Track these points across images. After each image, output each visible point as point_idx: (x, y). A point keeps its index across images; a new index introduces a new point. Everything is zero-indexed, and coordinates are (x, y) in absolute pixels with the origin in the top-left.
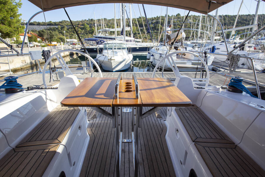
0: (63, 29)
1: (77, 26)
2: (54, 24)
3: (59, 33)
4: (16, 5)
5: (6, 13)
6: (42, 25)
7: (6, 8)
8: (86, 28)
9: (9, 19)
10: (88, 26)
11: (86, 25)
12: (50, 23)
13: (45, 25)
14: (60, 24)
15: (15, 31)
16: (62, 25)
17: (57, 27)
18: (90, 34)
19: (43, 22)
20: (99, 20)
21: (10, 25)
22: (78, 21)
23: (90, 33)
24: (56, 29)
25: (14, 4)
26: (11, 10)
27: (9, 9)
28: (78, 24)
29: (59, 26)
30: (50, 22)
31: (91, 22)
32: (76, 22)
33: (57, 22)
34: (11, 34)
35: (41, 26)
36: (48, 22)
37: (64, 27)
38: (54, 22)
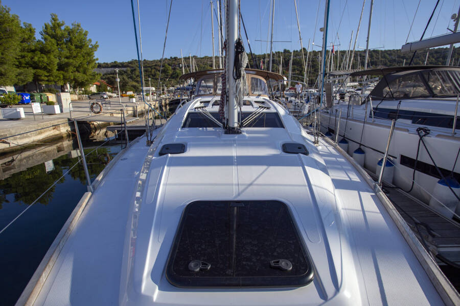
0: (133, 73)
1: (155, 68)
2: (120, 65)
3: (129, 78)
4: (93, 47)
5: (82, 59)
6: (103, 67)
7: (82, 53)
8: (168, 70)
9: (86, 66)
10: (170, 68)
11: (167, 66)
12: (114, 64)
13: (108, 67)
14: (130, 65)
15: (91, 79)
16: (132, 67)
17: (125, 69)
18: (173, 80)
19: (104, 63)
20: (187, 59)
21: (85, 73)
22: (155, 60)
23: (173, 78)
24: (123, 72)
25: (90, 47)
26: (88, 54)
27: (86, 53)
28: (156, 65)
29: (129, 69)
30: (115, 62)
31: (174, 62)
32: (152, 61)
33: (125, 62)
34: (86, 83)
35: (102, 69)
36: (112, 63)
37: (135, 70)
38: (121, 62)
